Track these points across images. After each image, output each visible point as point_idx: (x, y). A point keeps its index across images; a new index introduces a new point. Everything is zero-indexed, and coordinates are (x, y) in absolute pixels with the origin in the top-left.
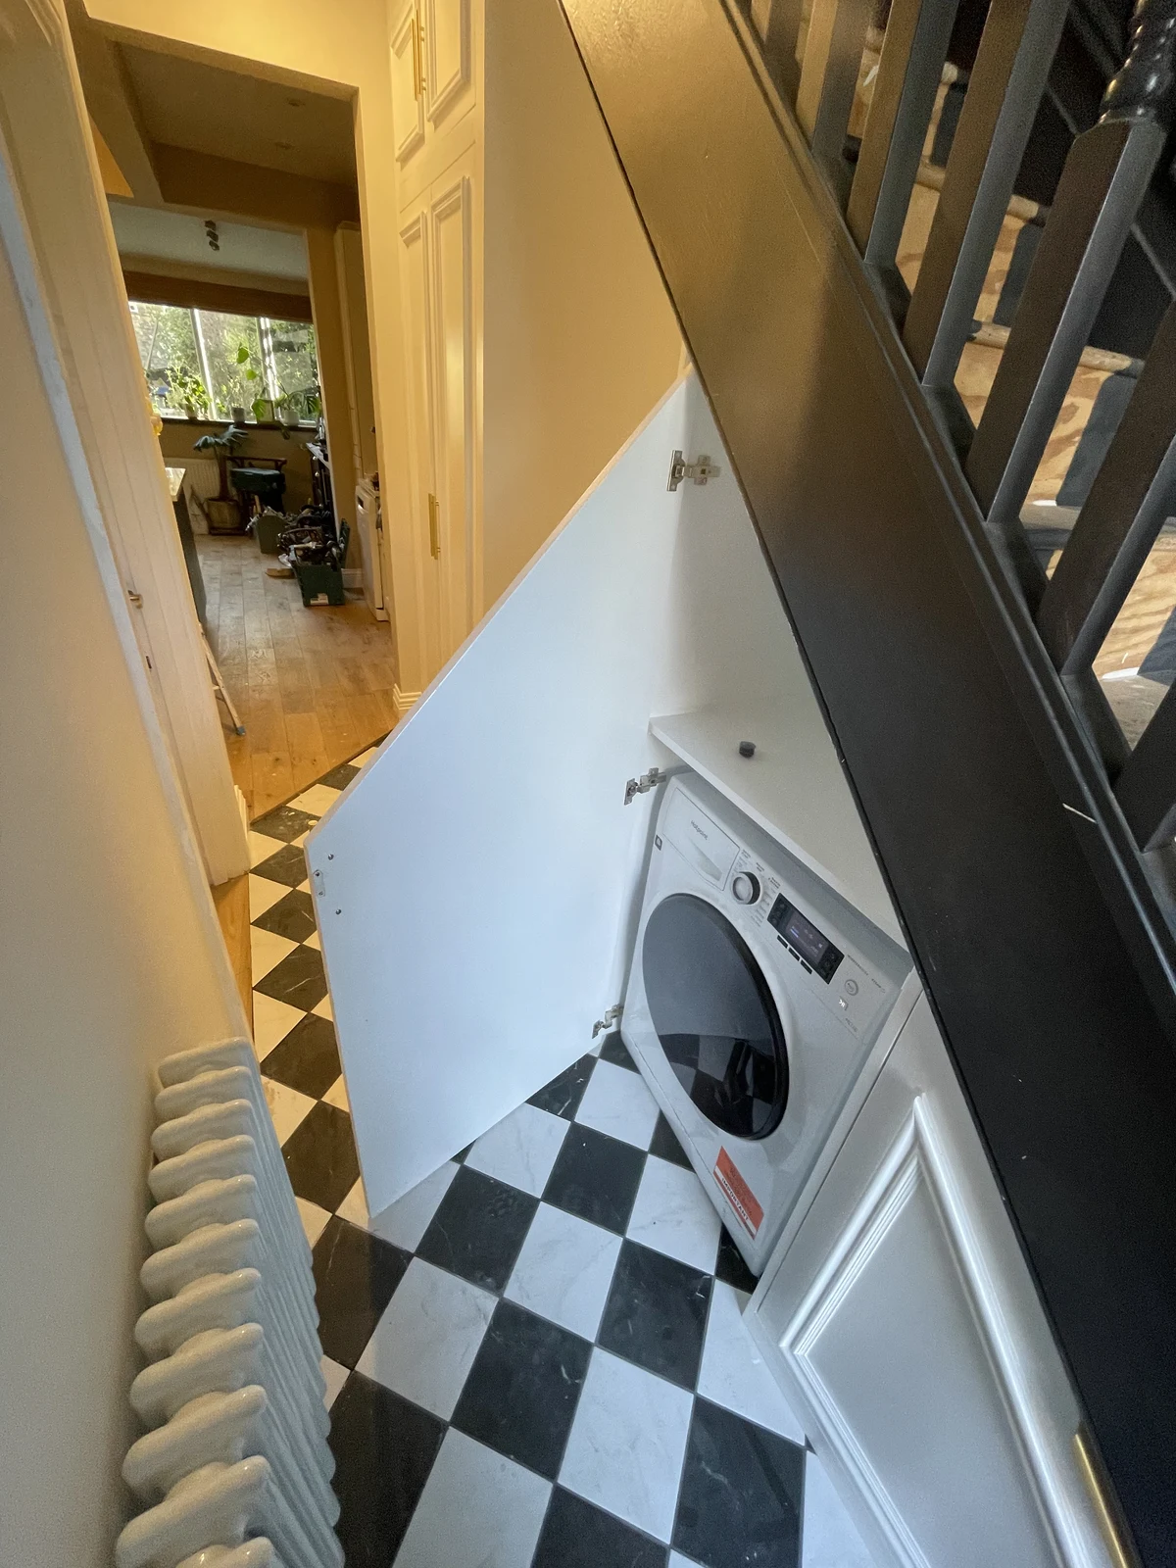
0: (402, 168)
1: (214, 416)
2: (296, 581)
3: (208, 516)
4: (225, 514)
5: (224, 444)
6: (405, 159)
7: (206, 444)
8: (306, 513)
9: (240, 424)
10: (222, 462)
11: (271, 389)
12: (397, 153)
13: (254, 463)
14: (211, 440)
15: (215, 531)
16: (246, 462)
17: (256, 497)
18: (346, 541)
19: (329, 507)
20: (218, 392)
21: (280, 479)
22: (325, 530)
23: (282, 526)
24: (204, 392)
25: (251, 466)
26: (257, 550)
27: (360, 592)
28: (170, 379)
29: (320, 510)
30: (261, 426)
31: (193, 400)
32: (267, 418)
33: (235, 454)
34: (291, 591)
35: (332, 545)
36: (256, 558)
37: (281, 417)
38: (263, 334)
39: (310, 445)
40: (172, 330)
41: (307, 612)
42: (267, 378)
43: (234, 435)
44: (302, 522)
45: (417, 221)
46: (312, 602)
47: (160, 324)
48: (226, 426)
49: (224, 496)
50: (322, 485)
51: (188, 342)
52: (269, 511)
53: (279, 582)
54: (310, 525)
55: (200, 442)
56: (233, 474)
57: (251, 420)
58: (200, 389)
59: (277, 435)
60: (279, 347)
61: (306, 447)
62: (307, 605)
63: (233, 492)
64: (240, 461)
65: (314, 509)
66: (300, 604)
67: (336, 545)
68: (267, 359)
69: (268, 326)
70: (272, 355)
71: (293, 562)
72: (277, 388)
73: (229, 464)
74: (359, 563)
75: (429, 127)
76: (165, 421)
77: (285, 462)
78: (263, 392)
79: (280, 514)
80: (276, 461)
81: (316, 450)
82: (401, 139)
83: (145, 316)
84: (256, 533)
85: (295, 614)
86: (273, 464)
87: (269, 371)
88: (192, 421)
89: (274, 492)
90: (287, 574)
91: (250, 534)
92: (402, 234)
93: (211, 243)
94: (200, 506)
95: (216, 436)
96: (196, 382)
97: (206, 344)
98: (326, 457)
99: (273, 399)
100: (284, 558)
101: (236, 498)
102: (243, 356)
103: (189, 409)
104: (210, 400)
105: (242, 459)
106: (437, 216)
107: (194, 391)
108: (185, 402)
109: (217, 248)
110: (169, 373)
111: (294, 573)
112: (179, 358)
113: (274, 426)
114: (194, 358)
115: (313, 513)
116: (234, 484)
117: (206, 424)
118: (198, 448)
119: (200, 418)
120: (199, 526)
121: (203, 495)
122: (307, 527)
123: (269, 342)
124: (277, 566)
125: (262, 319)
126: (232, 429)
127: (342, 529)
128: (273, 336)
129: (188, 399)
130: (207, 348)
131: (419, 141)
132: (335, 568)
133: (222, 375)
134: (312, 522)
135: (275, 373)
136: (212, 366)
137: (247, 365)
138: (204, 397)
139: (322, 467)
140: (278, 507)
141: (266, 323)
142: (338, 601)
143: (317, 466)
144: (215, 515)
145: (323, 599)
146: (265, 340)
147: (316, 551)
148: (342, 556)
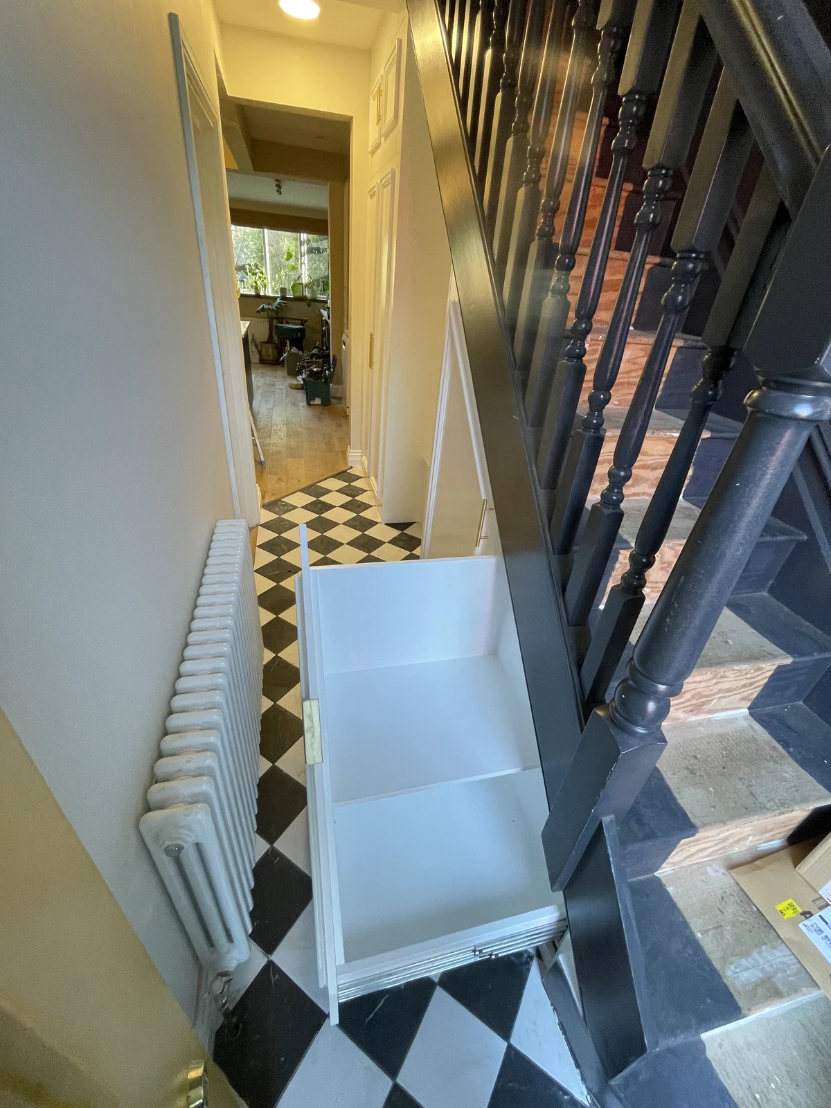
0: (372, 156)
1: (270, 293)
2: (304, 391)
3: (260, 352)
4: (270, 351)
5: (273, 310)
6: (373, 152)
7: (263, 309)
8: (315, 351)
9: (283, 298)
10: (271, 320)
11: (303, 276)
12: (369, 150)
13: (289, 321)
14: (266, 306)
15: (263, 362)
16: (284, 321)
17: (288, 341)
18: (334, 368)
19: (328, 348)
20: (273, 279)
21: (302, 331)
22: (324, 362)
23: (299, 358)
24: (265, 278)
25: (287, 323)
26: (285, 374)
27: (340, 399)
28: (248, 271)
29: (324, 350)
30: (296, 299)
31: (258, 283)
32: (299, 294)
33: (279, 315)
34: (301, 396)
35: (327, 369)
36: (284, 377)
37: (307, 294)
38: (301, 243)
39: (322, 311)
40: (252, 241)
41: (308, 408)
42: (301, 270)
43: (279, 304)
44: (312, 356)
45: (375, 186)
46: (312, 403)
47: (246, 237)
48: (275, 298)
49: (270, 341)
50: (326, 334)
51: (260, 248)
52: (294, 350)
53: (295, 391)
54: (316, 358)
55: (260, 308)
56: (276, 327)
57: (290, 295)
58: (264, 276)
59: (304, 304)
60: (310, 251)
61: (319, 311)
62: (309, 404)
63: (275, 338)
64: (281, 320)
65: (321, 349)
66: (305, 404)
67: (329, 369)
68: (303, 258)
69: (305, 238)
70: (306, 256)
71: (303, 380)
72: (307, 276)
73: (275, 321)
74: (341, 381)
75: (383, 139)
76: (242, 296)
77: (306, 321)
78: (299, 278)
79: (301, 353)
80: (302, 320)
81: (325, 313)
82: (372, 142)
83: (239, 233)
84: (285, 361)
85: (301, 408)
86: (300, 321)
87: (303, 265)
88: (258, 296)
89: (298, 339)
90: (299, 387)
91: (282, 363)
92: (369, 192)
93: (278, 191)
94: (256, 346)
95: (269, 304)
96: (262, 273)
97: (270, 249)
98: (329, 318)
99: (304, 282)
100: (300, 378)
101: (277, 342)
102: (289, 256)
103: (256, 288)
104: (268, 283)
105: (282, 319)
106: (383, 185)
107: (260, 277)
108: (254, 284)
109: (281, 193)
110: (247, 267)
111: (304, 387)
112: (254, 258)
113: (302, 299)
114: (262, 258)
115: (319, 352)
116: (276, 333)
117: (266, 297)
118: (259, 312)
119: (262, 293)
120: (255, 358)
121: (258, 340)
122: (314, 359)
123: (304, 248)
124: (295, 382)
125: (302, 234)
126: (278, 300)
127: (333, 360)
128: (307, 245)
129: (256, 282)
130: (270, 252)
131: (378, 146)
132: (327, 382)
133: (276, 269)
134: (318, 357)
135: (307, 266)
136: (272, 262)
137: (292, 262)
138: (265, 281)
139: (327, 323)
140: (300, 348)
141: (304, 236)
142: (326, 403)
143: (324, 323)
144: (264, 353)
145: (318, 401)
146: (302, 247)
147: (316, 373)
148: (331, 375)
